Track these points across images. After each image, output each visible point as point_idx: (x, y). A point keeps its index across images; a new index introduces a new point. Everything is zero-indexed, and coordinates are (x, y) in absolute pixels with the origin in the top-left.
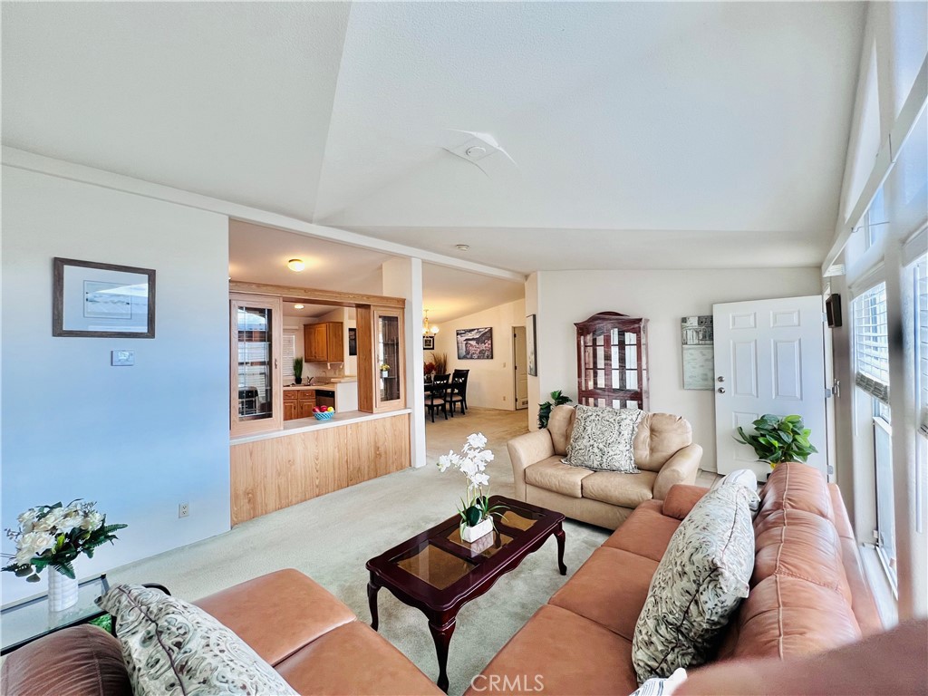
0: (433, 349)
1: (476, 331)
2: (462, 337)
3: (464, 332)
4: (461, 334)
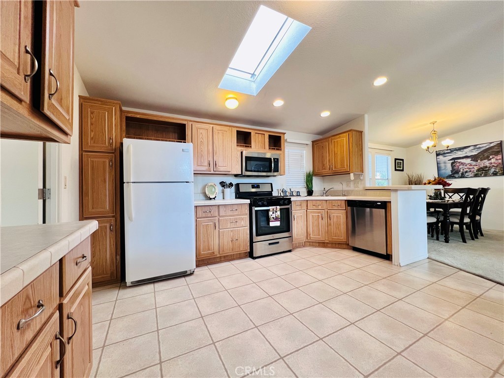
0: (403, 170)
1: (472, 148)
2: (446, 156)
3: (450, 151)
4: (444, 153)
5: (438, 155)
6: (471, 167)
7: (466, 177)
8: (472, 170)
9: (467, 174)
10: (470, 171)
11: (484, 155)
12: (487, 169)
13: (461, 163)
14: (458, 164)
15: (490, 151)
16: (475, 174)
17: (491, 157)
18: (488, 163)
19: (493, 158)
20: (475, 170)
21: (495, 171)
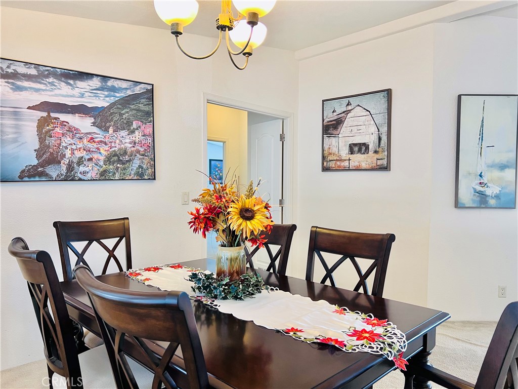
6: (91, 146)
7: (80, 180)
8: (95, 156)
9: (82, 169)
10: (90, 160)
11: (121, 115)
12: (127, 158)
13: (67, 128)
14: (58, 130)
15: (132, 107)
16: (101, 170)
17: (135, 125)
18: (128, 141)
19: (137, 129)
20: (102, 158)
21: (140, 167)
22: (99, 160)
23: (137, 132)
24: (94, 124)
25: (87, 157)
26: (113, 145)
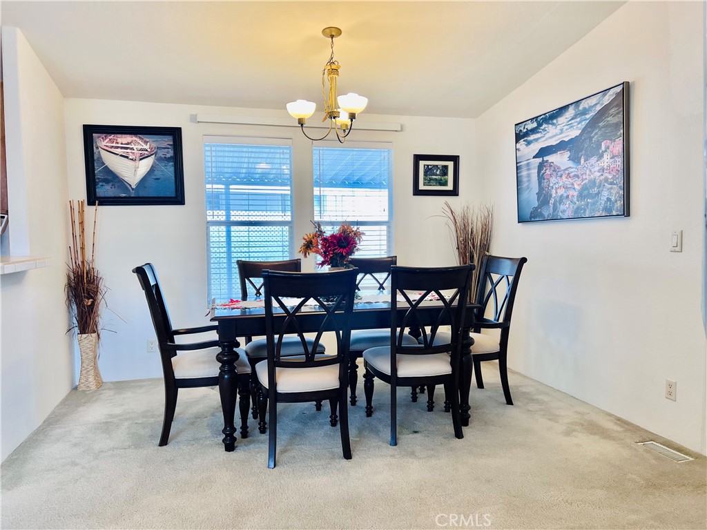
0: (454, 192)
1: (571, 112)
2: (529, 143)
3: (535, 125)
4: (527, 133)
5: (519, 137)
6: (568, 182)
7: (561, 219)
8: (571, 192)
9: (562, 207)
10: (568, 197)
11: (591, 139)
12: (596, 190)
13: (553, 169)
14: (548, 172)
15: (601, 124)
16: (575, 207)
17: (603, 148)
18: (597, 169)
19: (606, 151)
20: (576, 194)
21: (609, 199)
22: (573, 196)
23: (605, 156)
24: (570, 158)
25: (565, 195)
26: (584, 177)
